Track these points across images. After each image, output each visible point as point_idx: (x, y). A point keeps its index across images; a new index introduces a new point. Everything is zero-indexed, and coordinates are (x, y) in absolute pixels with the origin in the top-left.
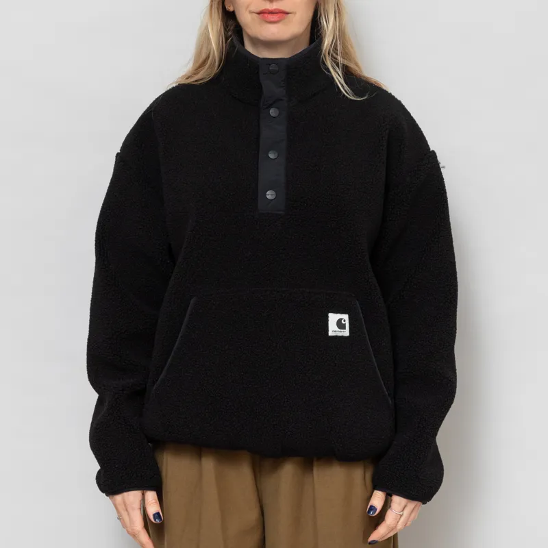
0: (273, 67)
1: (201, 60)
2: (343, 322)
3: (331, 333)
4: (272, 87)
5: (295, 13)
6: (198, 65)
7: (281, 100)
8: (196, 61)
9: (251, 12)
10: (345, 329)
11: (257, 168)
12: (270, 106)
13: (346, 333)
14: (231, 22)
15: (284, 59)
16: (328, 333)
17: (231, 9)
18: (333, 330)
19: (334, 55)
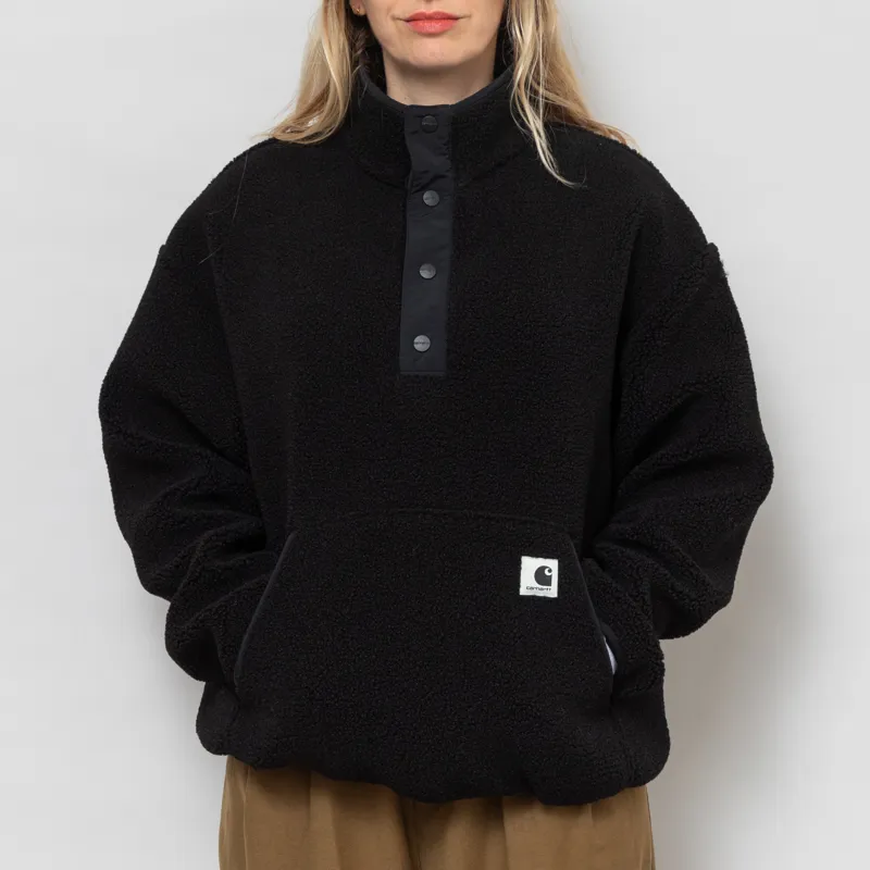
0: (428, 121)
1: (311, 100)
2: (546, 572)
3: (523, 591)
4: (426, 156)
5: (469, 17)
6: (305, 107)
7: (443, 177)
8: (302, 100)
9: (395, 19)
10: (550, 584)
11: (400, 296)
12: (424, 188)
13: (552, 591)
14: (361, 35)
15: (447, 106)
16: (518, 590)
17: (361, 12)
18: (528, 585)
19: (536, 86)
